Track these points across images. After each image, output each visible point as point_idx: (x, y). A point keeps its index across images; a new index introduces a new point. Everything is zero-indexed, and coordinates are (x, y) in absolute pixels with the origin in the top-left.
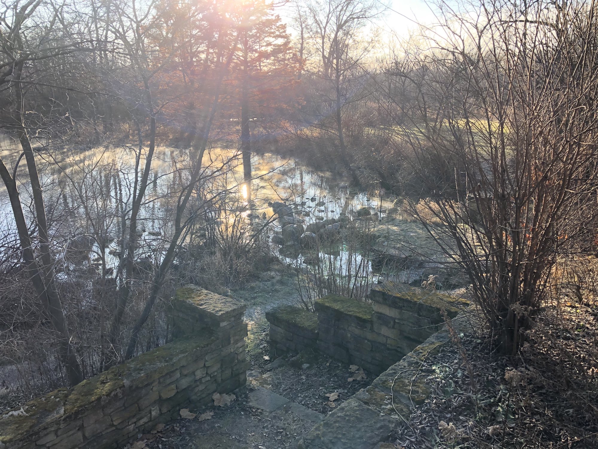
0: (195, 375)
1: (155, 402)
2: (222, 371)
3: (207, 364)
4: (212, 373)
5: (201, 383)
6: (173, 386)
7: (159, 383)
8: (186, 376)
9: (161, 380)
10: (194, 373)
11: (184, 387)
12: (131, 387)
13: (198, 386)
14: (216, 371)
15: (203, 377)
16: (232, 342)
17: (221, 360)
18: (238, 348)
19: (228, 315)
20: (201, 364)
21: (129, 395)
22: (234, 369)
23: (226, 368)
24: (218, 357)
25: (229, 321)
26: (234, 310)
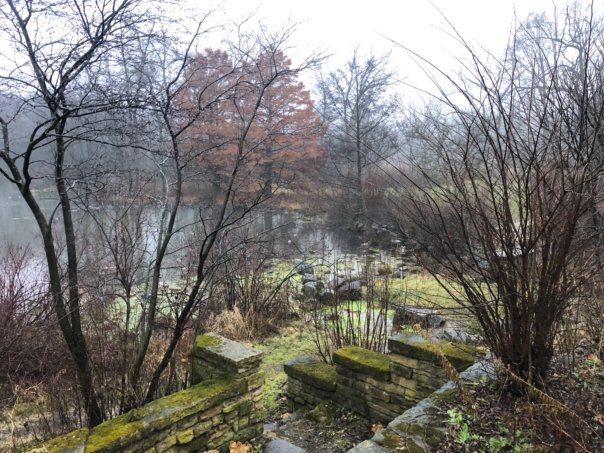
0: (212, 421)
1: (172, 446)
2: (240, 419)
3: (225, 410)
4: (229, 421)
6: (191, 431)
8: (203, 421)
11: (201, 433)
13: (215, 433)
14: (234, 419)
15: (220, 424)
16: (250, 389)
17: (239, 408)
18: (255, 396)
19: (247, 362)
20: (218, 410)
21: (148, 438)
22: (251, 417)
23: (243, 416)
24: (236, 404)
25: (247, 368)
26: (252, 357)
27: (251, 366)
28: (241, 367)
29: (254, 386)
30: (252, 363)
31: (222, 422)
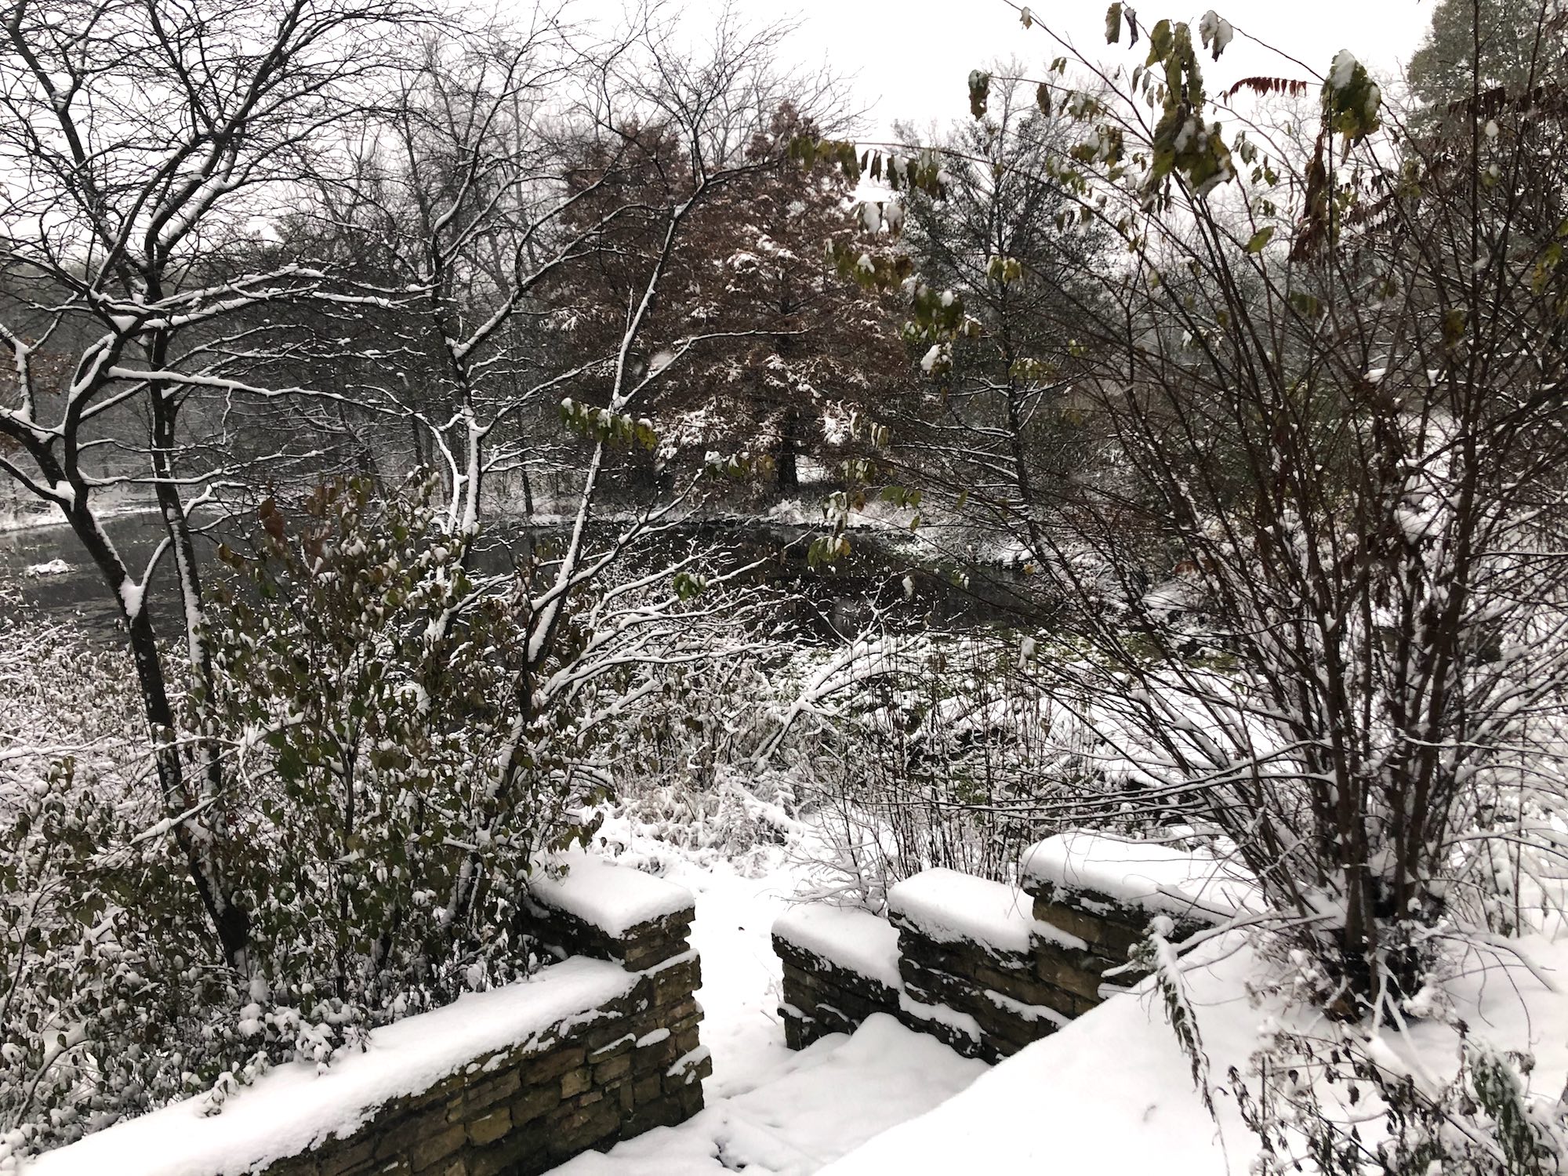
0: (560, 1086)
1: (455, 1154)
2: (637, 1080)
3: (593, 1056)
4: (608, 1084)
5: (578, 1108)
6: (505, 1113)
7: (466, 1102)
8: (536, 1086)
9: (471, 1094)
10: (557, 1082)
11: (530, 1115)
13: (571, 1115)
14: (619, 1078)
15: (582, 1093)
16: (660, 1002)
17: (631, 1050)
18: (675, 1019)
19: (646, 930)
21: (387, 1130)
23: (645, 1071)
25: (650, 946)
26: (661, 918)
27: (660, 942)
28: (632, 946)
29: (672, 992)
30: (663, 935)
31: (587, 1088)
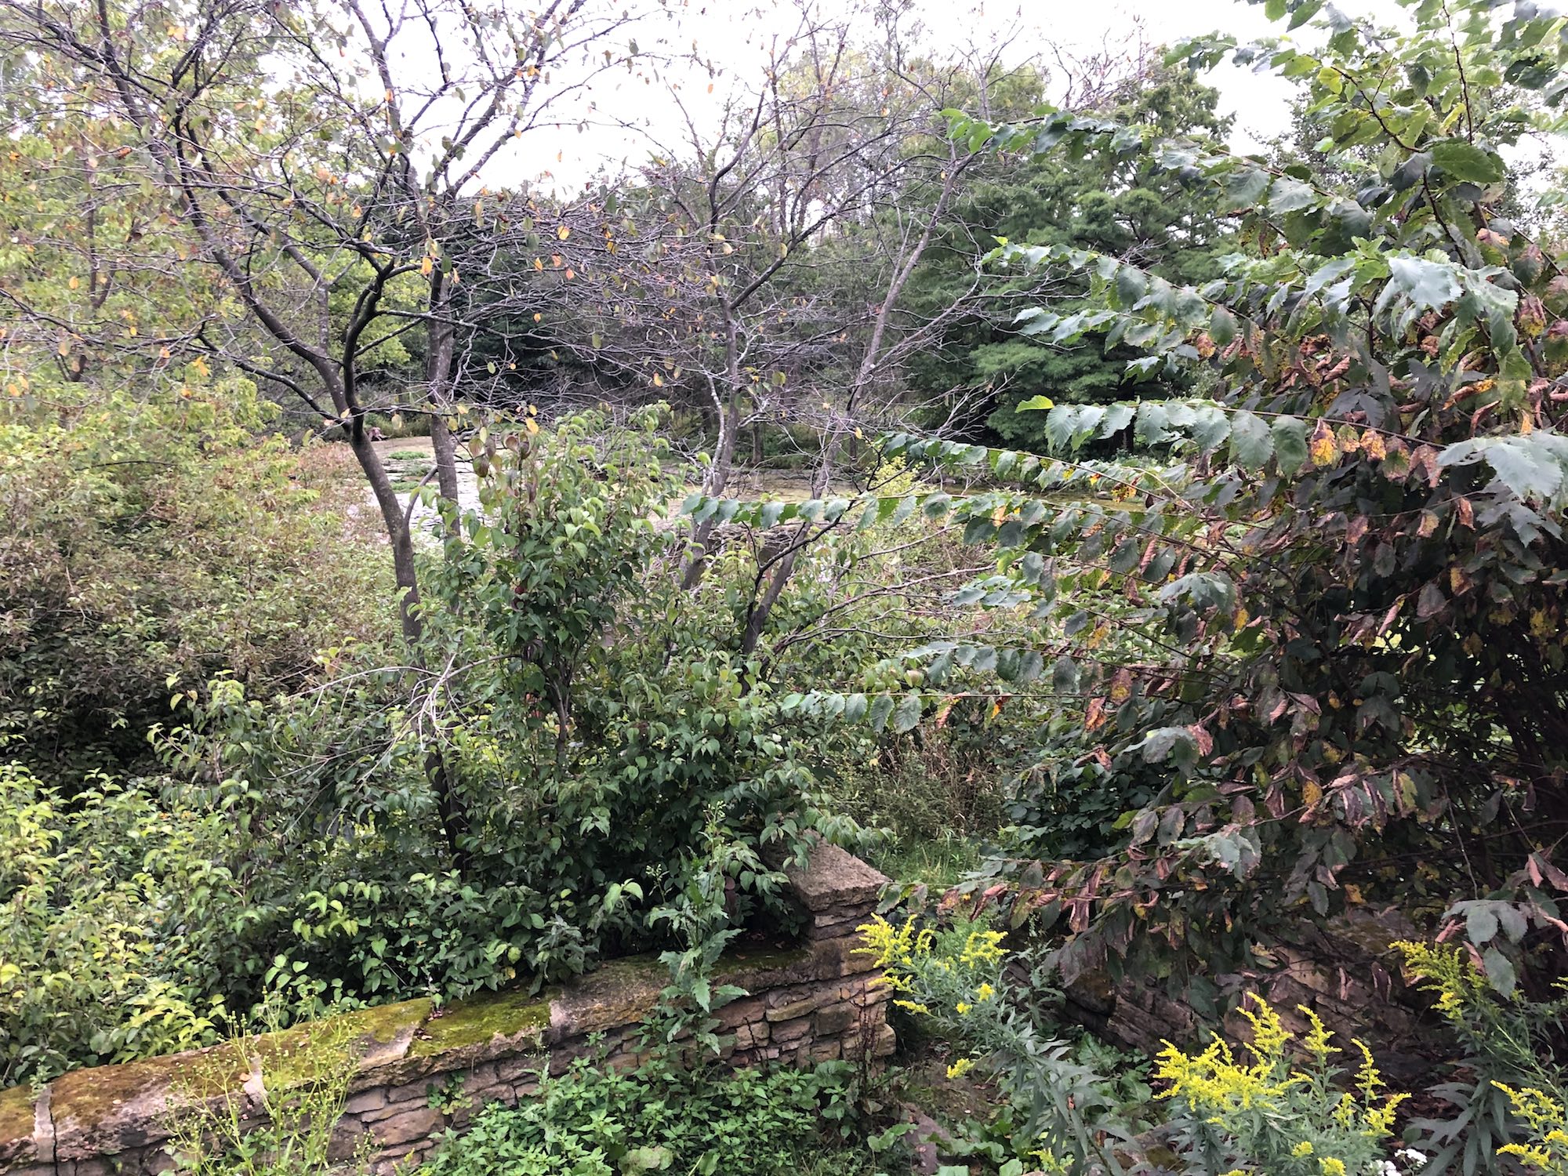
0: (736, 1037)
2: (814, 1044)
3: (772, 1014)
4: (783, 1043)
5: (753, 1061)
10: (733, 1029)
12: (565, 1028)
14: (797, 1040)
16: (845, 972)
17: (812, 1014)
18: (863, 991)
19: (837, 901)
20: (754, 1011)
21: (563, 1048)
22: (848, 1045)
23: (824, 1038)
24: (804, 1004)
25: (841, 915)
26: (856, 890)
27: (852, 913)
28: (823, 912)
29: (859, 965)
30: (857, 907)
31: (765, 1043)
